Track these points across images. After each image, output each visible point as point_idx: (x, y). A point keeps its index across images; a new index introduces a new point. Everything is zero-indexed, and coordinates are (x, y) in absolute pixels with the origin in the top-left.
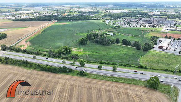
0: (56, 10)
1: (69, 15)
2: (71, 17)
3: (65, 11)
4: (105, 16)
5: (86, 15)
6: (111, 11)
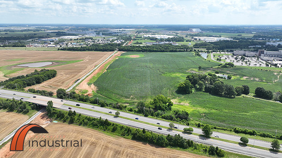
0: (115, 36)
1: (137, 43)
2: (144, 47)
3: (129, 37)
4: (196, 46)
5: (165, 44)
6: (202, 38)
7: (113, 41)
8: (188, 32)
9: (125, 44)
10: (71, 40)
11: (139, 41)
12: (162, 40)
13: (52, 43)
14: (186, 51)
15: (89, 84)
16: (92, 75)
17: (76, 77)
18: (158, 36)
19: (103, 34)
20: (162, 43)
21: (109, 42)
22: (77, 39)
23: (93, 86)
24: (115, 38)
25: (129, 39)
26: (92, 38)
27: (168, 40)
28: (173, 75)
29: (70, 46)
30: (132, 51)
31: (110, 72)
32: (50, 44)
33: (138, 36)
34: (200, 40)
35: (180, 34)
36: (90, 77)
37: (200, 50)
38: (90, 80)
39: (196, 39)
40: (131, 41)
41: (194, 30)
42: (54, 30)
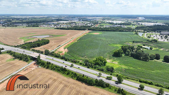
0: (89, 21)
1: (101, 26)
2: (103, 28)
3: (97, 22)
4: (137, 28)
5: (118, 26)
6: (143, 24)
7: (87, 24)
8: (135, 20)
9: (93, 26)
10: (63, 23)
11: (102, 25)
12: (116, 24)
13: (53, 25)
14: (130, 31)
15: (65, 48)
16: (68, 43)
17: (59, 44)
18: (115, 22)
19: (82, 20)
20: (116, 26)
21: (84, 25)
22: (67, 23)
23: (66, 49)
24: (89, 22)
25: (97, 23)
26: (75, 23)
27: (121, 24)
28: (115, 45)
29: (62, 27)
30: (96, 30)
31: (79, 42)
32: (52, 25)
33: (103, 22)
34: (141, 24)
35: (130, 20)
36: (66, 44)
37: (139, 30)
38: (66, 46)
39: (139, 24)
40: (98, 24)
41: (140, 18)
42: (57, 18)
